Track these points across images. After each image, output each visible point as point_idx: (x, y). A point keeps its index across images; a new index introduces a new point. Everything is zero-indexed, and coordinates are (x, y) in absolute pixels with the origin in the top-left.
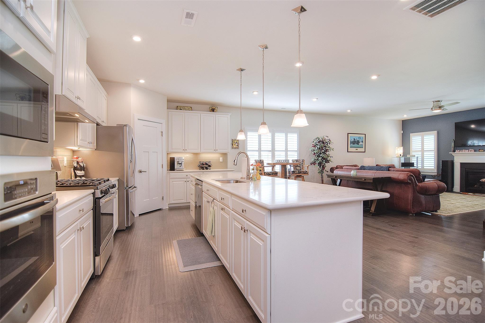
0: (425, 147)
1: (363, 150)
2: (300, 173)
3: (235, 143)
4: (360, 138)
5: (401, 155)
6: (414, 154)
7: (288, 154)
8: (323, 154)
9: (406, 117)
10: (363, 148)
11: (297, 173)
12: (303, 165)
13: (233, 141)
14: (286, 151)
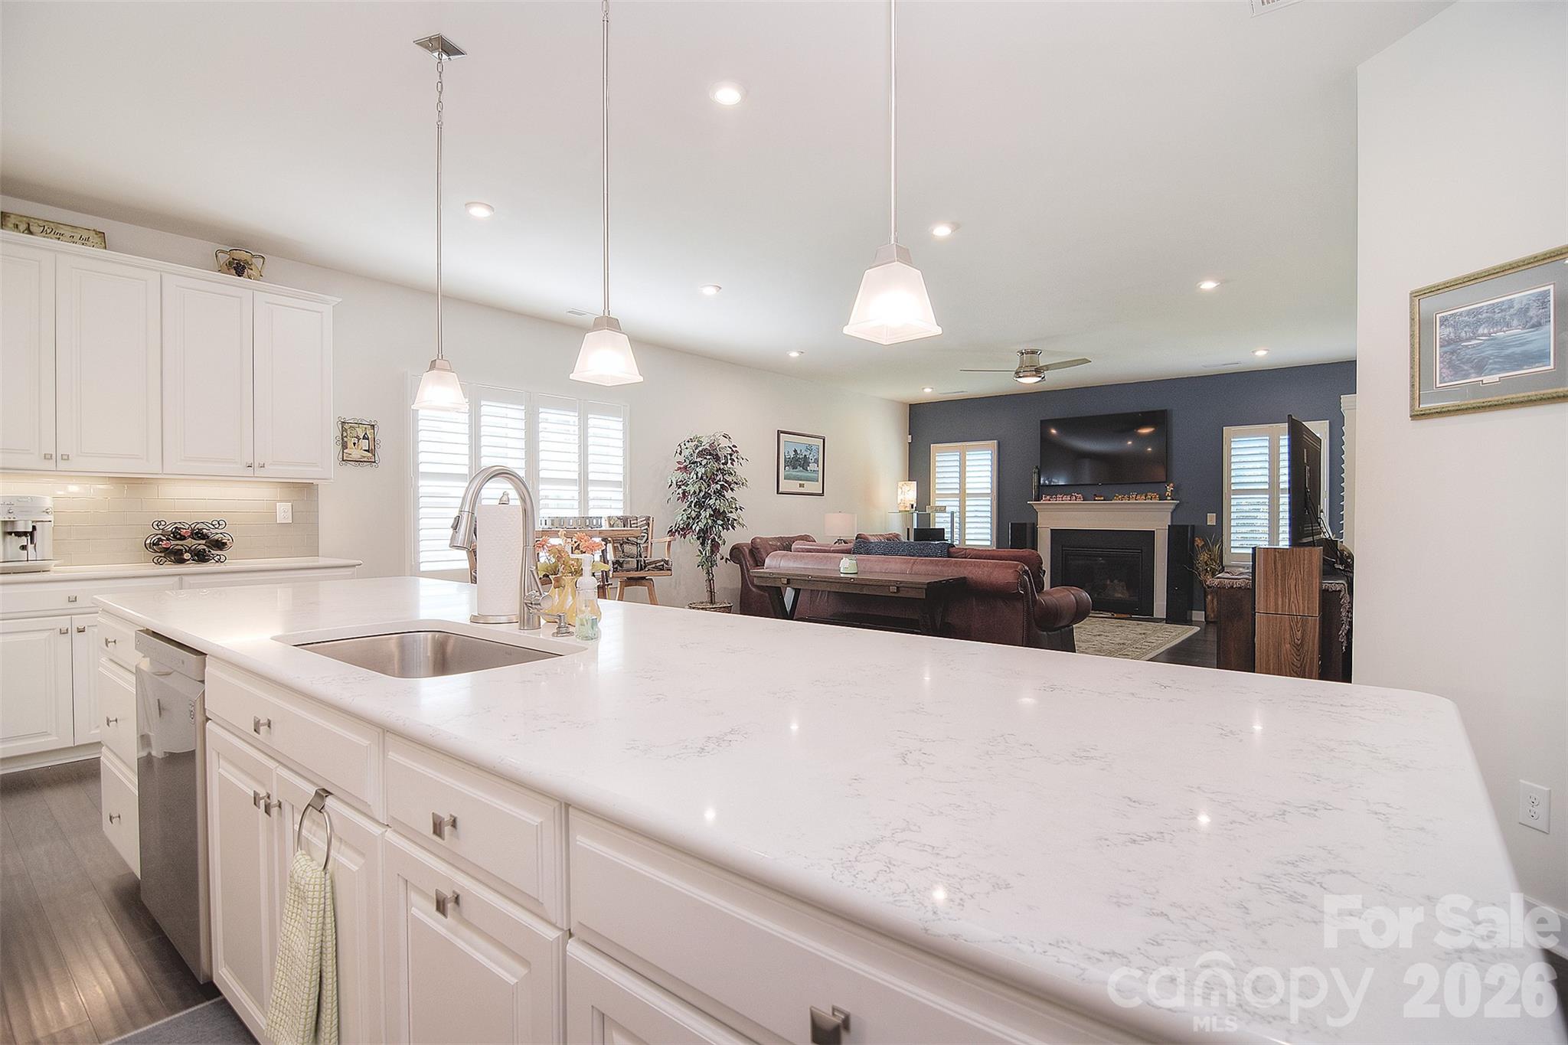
0: (967, 486)
1: (816, 487)
2: (642, 569)
3: (358, 438)
4: (809, 448)
5: (912, 506)
6: (944, 504)
7: (591, 495)
8: (716, 499)
9: (928, 392)
10: (818, 481)
11: (632, 570)
12: (647, 539)
13: (346, 426)
14: (584, 481)
